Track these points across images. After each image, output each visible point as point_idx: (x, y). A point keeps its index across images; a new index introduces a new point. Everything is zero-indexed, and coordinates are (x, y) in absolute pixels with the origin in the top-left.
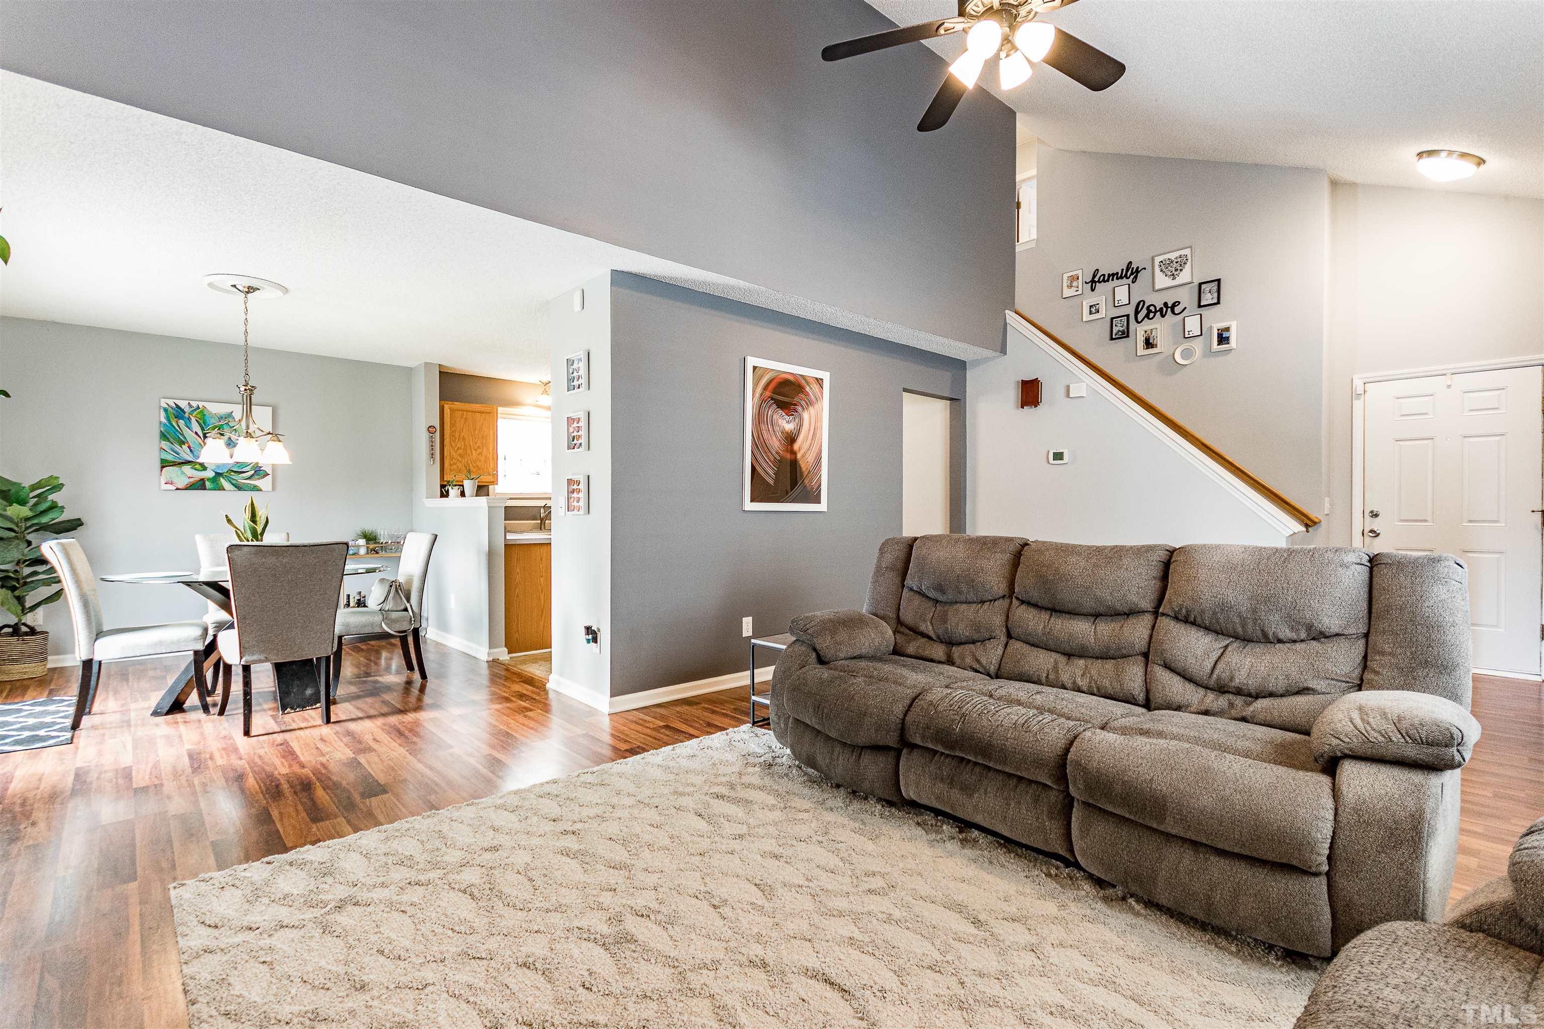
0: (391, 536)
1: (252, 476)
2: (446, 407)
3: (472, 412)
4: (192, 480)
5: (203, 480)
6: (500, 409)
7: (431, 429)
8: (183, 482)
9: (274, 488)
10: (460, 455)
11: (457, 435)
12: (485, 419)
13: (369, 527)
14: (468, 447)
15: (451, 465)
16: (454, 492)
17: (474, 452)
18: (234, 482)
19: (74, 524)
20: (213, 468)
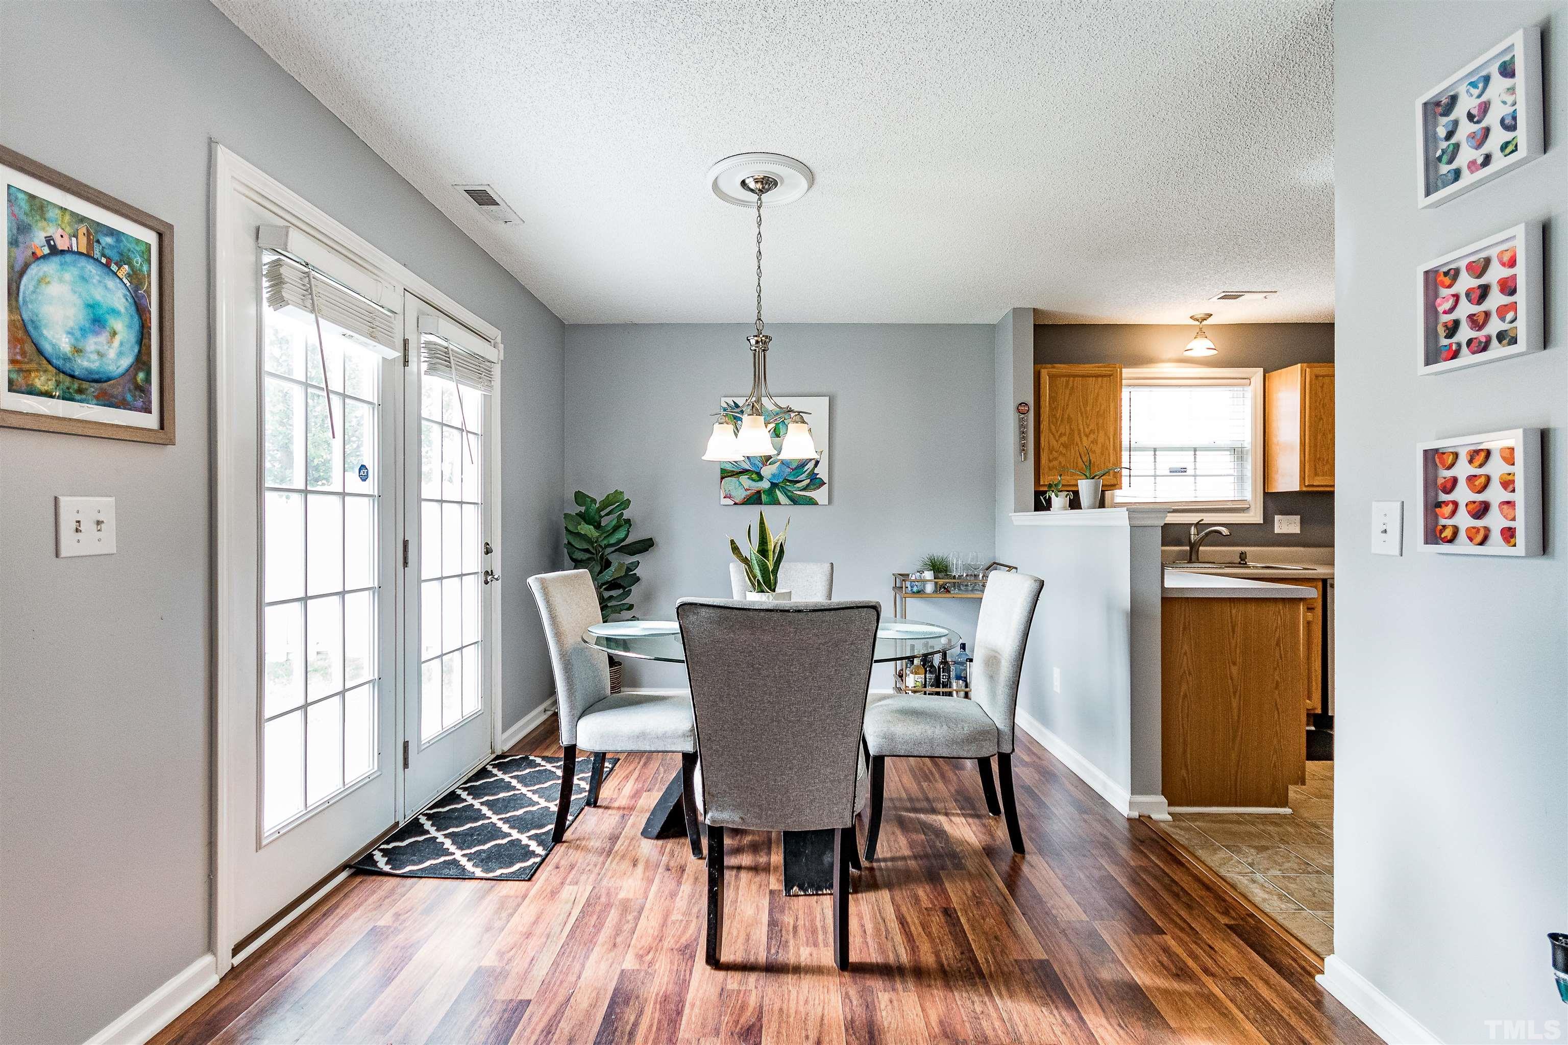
0: (967, 567)
1: (808, 485)
2: (1044, 373)
3: (1083, 376)
4: (748, 493)
5: (759, 492)
6: (1126, 372)
7: (1021, 408)
8: (740, 495)
9: (830, 501)
10: (1065, 446)
11: (1059, 414)
12: (1101, 387)
13: (939, 551)
14: (1076, 432)
15: (1050, 461)
16: (1059, 501)
17: (1084, 439)
18: (789, 494)
19: (646, 545)
20: (769, 477)
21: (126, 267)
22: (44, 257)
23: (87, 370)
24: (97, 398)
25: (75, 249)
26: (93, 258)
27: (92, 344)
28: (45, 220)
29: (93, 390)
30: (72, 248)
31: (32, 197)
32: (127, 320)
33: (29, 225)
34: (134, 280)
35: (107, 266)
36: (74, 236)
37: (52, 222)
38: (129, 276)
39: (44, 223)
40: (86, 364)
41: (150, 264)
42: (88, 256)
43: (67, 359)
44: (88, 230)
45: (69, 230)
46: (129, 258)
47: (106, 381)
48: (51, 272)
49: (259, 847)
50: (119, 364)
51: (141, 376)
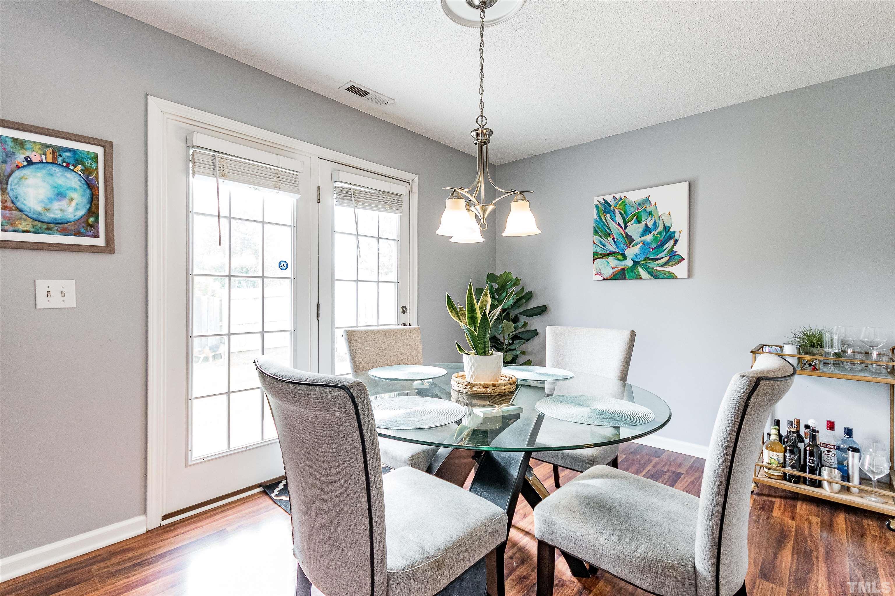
1: (667, 261)
4: (615, 270)
5: (623, 269)
8: (608, 272)
9: (690, 275)
18: (650, 270)
19: (542, 310)
20: (632, 257)
21: (80, 166)
22: (24, 167)
23: (53, 218)
24: (60, 232)
25: (44, 160)
26: (57, 164)
27: (56, 206)
28: (24, 149)
29: (57, 228)
30: (42, 160)
31: (15, 140)
32: (81, 192)
33: (14, 153)
34: (86, 172)
35: (67, 166)
36: (43, 155)
37: (28, 149)
38: (82, 170)
39: (23, 151)
40: (52, 216)
41: (97, 162)
42: (53, 163)
43: (40, 214)
44: (53, 151)
45: (40, 152)
46: (82, 161)
47: (66, 223)
48: (29, 173)
49: (187, 465)
50: (75, 214)
51: (91, 220)
